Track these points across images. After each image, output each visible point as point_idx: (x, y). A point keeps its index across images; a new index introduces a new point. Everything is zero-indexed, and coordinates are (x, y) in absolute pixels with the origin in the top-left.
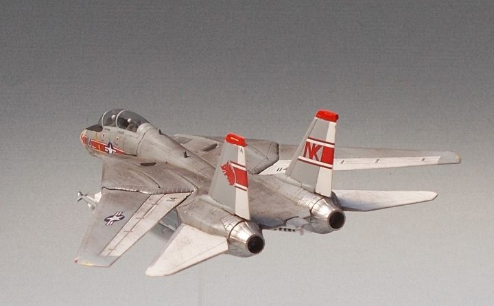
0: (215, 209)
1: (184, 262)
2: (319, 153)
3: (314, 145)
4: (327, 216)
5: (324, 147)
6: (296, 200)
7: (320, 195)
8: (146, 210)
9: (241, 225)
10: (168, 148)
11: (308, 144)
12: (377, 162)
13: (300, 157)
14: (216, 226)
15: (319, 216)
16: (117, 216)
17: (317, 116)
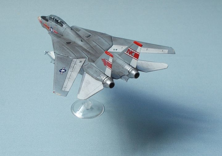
0: (97, 70)
1: (90, 93)
2: (133, 54)
3: (131, 51)
4: (134, 74)
5: (135, 53)
6: (123, 66)
7: (131, 66)
8: (73, 67)
9: (107, 78)
10: (75, 36)
11: (129, 50)
12: (147, 50)
13: (125, 52)
14: (98, 77)
15: (131, 73)
16: (64, 70)
17: (134, 42)
